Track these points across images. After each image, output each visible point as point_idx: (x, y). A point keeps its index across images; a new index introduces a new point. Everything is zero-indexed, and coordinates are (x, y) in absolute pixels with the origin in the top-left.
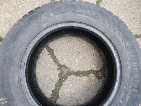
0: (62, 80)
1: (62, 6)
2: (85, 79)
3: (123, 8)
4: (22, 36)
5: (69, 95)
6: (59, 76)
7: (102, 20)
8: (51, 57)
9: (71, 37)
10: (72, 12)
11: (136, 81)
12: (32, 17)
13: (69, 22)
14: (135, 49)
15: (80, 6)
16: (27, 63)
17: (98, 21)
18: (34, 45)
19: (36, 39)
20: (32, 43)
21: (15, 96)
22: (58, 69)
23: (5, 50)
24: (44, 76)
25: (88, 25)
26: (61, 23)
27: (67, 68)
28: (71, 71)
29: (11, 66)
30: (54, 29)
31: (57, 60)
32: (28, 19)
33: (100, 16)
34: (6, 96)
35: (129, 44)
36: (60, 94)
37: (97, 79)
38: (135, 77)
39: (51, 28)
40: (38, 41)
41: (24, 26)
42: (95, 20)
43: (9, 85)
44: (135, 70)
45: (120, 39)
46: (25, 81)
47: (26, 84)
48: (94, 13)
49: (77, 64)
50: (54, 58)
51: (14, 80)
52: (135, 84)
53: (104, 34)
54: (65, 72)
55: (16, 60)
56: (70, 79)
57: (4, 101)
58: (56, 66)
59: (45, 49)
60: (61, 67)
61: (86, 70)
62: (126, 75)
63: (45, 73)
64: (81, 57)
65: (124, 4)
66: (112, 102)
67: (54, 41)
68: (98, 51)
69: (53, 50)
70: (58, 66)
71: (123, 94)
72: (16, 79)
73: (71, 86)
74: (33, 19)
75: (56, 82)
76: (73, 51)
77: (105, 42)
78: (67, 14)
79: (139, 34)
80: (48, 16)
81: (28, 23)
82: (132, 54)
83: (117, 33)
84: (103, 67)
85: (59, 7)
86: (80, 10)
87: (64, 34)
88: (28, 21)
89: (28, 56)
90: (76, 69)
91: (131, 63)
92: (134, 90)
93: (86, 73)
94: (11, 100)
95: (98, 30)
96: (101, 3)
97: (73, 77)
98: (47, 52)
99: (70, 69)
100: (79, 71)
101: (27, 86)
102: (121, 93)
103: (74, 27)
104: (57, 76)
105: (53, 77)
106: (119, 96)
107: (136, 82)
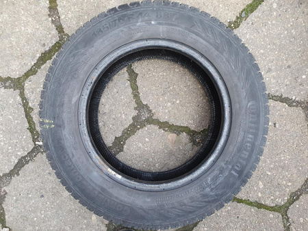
0: (135, 127)
1: (174, 14)
2: (172, 136)
3: (277, 42)
4: (101, 40)
5: (138, 152)
6: (133, 118)
7: (227, 56)
8: (131, 85)
9: (173, 63)
10: (186, 29)
11: (241, 161)
12: (124, 16)
13: (176, 42)
14: (258, 116)
15: (201, 22)
16: (95, 82)
17: (220, 55)
18: (112, 59)
19: (118, 52)
20: (111, 56)
21: (66, 122)
22: (136, 109)
23: (70, 53)
24: (111, 111)
25: (202, 55)
26: (164, 39)
27: (151, 111)
28: (154, 118)
29: (72, 79)
30: (149, 44)
31: (138, 92)
32: (116, 17)
33: (226, 48)
34: (55, 118)
35: (253, 105)
36: (125, 147)
37: (191, 144)
38: (243, 156)
39: (146, 42)
40: (120, 56)
41: (107, 27)
42: (216, 53)
43: (62, 105)
44: (246, 146)
45: (243, 94)
46: (85, 108)
47: (84, 111)
48: (218, 41)
49: (167, 111)
50: (135, 88)
51: (70, 101)
52: (239, 165)
53: (222, 78)
54: (145, 115)
55: (82, 74)
56: (148, 129)
57: (50, 124)
58: (134, 103)
59: (125, 69)
60: (140, 106)
61: (178, 124)
62: (232, 148)
63: (113, 108)
64: (178, 102)
65: (282, 36)
66: (197, 178)
67: (143, 61)
68: (208, 101)
69: (137, 74)
70: (137, 103)
71: (216, 172)
72: (74, 100)
73: (146, 139)
74: (124, 20)
75: (126, 126)
76: (169, 87)
77: (219, 90)
78: (178, 28)
79: (286, 96)
80: (147, 23)
81: (115, 23)
82: (251, 122)
83: (242, 84)
84: (206, 128)
85: (168, 14)
86: (199, 29)
87: (162, 55)
88: (116, 20)
89: (99, 73)
90: (164, 118)
91: (245, 134)
92: (233, 172)
93: (177, 130)
94: (60, 126)
95: (215, 68)
96: (243, 21)
97: (155, 127)
98: (127, 75)
99: (153, 115)
100: (167, 123)
101: (85, 115)
102: (214, 170)
103: (181, 51)
104: (131, 118)
105: (123, 117)
106: (210, 174)
107: (240, 163)
